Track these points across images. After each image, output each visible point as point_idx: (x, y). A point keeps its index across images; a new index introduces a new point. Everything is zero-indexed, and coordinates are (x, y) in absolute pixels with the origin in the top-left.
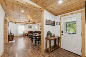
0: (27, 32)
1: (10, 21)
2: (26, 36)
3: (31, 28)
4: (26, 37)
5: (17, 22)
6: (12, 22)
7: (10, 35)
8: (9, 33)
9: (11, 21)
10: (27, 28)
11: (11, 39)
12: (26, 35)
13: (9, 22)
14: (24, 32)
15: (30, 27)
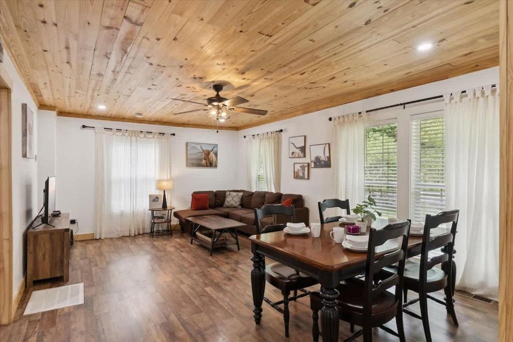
0: (180, 203)
1: (42, 106)
2: (169, 232)
3: (211, 164)
4: (177, 240)
5: (102, 108)
6: (61, 113)
7: (41, 228)
8: (28, 213)
9: (47, 98)
10: (180, 168)
11: (45, 274)
12: (175, 221)
13: (32, 107)
14: (154, 199)
15: (207, 160)
